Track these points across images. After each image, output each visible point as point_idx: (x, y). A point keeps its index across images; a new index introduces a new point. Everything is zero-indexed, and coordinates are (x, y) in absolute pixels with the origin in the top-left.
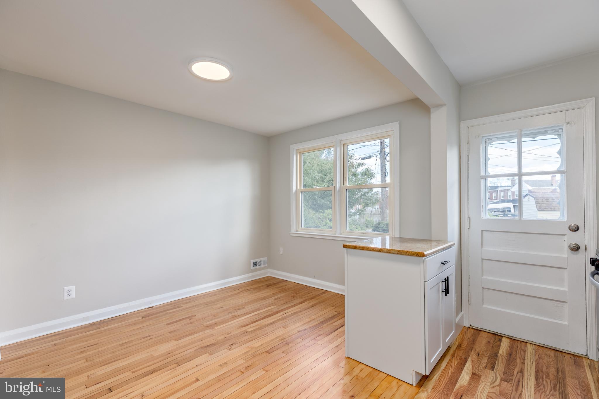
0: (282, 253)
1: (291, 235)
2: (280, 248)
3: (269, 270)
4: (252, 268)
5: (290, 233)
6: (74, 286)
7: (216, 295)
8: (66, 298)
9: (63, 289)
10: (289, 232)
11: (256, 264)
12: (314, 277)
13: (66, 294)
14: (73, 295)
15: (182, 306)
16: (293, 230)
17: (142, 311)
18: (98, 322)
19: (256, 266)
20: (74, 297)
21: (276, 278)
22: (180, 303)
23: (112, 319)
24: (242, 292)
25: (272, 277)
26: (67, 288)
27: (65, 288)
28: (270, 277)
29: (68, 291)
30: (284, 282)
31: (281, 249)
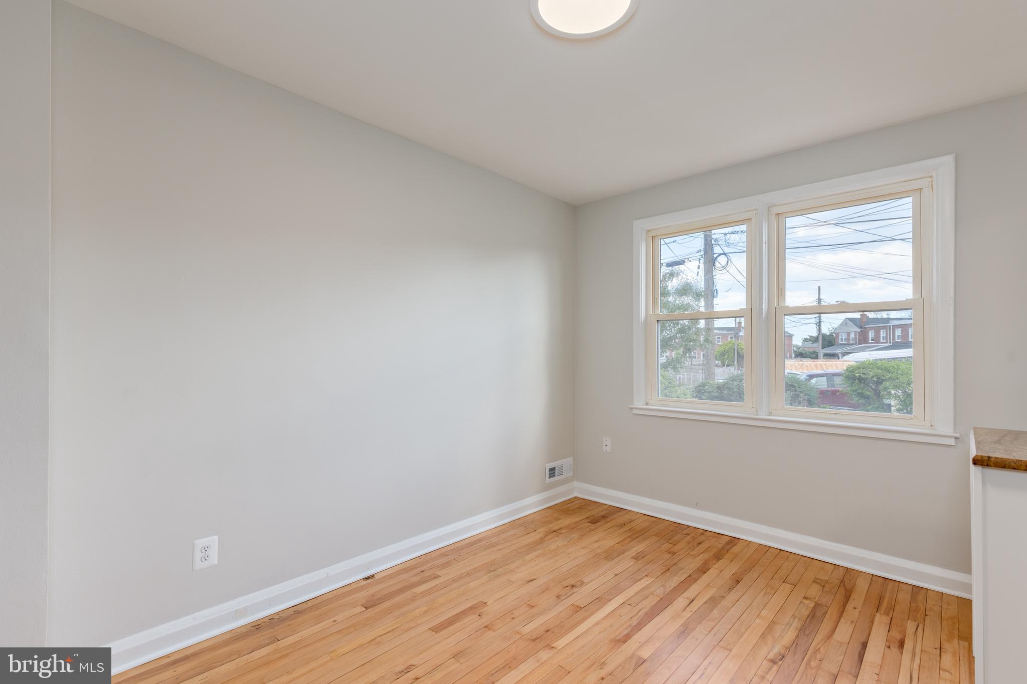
0: (608, 449)
1: (635, 412)
2: (605, 439)
3: (576, 484)
4: (548, 480)
5: (632, 408)
6: (216, 537)
7: (497, 544)
8: (199, 565)
9: (193, 544)
10: (630, 406)
11: (554, 473)
12: (697, 506)
13: (198, 555)
14: (214, 559)
15: (439, 573)
16: (639, 403)
17: (354, 586)
18: (266, 620)
19: (555, 476)
20: (216, 562)
21: (596, 502)
22: (429, 565)
23: (297, 612)
24: (548, 538)
25: (584, 499)
26: (200, 543)
27: (197, 542)
28: (579, 499)
29: (203, 551)
30: (619, 511)
31: (607, 441)
